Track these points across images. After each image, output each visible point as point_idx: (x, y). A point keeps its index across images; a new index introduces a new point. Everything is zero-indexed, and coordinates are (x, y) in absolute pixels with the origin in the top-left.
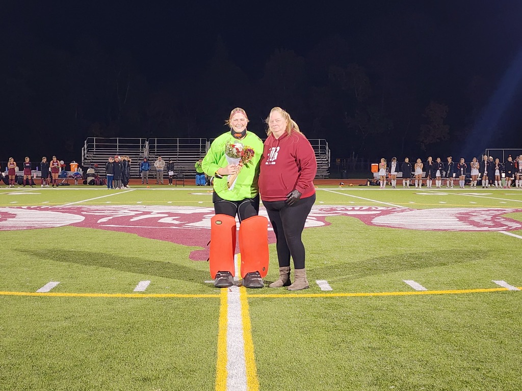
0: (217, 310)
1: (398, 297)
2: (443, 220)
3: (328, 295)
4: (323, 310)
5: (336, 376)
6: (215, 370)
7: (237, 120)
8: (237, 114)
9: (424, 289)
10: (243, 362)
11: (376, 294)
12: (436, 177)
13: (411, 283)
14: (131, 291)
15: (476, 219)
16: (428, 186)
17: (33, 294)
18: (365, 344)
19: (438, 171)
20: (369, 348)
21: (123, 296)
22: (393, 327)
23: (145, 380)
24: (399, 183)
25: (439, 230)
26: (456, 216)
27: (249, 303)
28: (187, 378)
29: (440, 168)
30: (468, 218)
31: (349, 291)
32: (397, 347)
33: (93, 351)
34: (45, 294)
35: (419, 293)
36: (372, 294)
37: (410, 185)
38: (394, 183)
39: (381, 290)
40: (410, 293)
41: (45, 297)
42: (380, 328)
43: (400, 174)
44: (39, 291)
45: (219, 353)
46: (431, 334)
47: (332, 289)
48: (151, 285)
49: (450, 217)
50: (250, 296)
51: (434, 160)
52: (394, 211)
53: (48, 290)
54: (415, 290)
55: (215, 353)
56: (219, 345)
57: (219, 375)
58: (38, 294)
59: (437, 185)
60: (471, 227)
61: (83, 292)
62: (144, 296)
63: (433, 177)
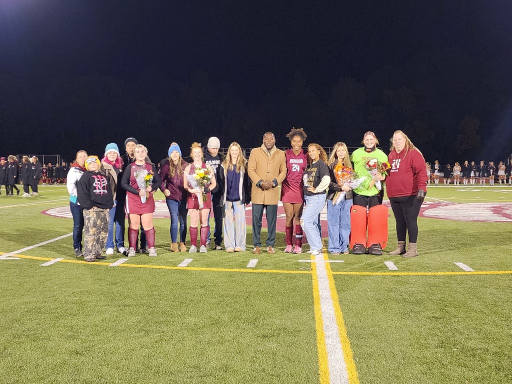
0: (310, 284)
1: (451, 276)
2: (480, 212)
3: (395, 274)
4: (393, 286)
5: (409, 339)
6: (315, 331)
7: (368, 140)
8: (368, 136)
9: (471, 270)
10: (336, 326)
11: (433, 274)
12: (470, 177)
13: (460, 265)
14: (245, 267)
15: (507, 212)
16: (464, 184)
17: (176, 268)
18: (429, 313)
19: (473, 172)
20: (433, 317)
21: (240, 270)
22: (450, 300)
23: (264, 336)
24: (441, 182)
25: (478, 221)
26: (491, 210)
27: (334, 278)
28: (295, 337)
29: (474, 170)
30: (501, 211)
31: (412, 271)
32: (456, 317)
33: (224, 313)
34: (184, 268)
35: (468, 273)
36: (430, 273)
37: (450, 183)
38: (437, 181)
39: (437, 270)
40: (460, 273)
41: (184, 270)
42: (440, 302)
43: (442, 174)
44: (180, 265)
45: (316, 318)
46: (481, 307)
47: (397, 269)
48: (259, 262)
49: (486, 210)
50: (335, 273)
51: (469, 163)
52: (440, 205)
53: (186, 265)
54: (464, 271)
55: (313, 318)
56: (315, 312)
57: (319, 335)
58: (179, 268)
59: (471, 183)
60: (504, 219)
61: (210, 267)
62: (255, 271)
63: (469, 177)
